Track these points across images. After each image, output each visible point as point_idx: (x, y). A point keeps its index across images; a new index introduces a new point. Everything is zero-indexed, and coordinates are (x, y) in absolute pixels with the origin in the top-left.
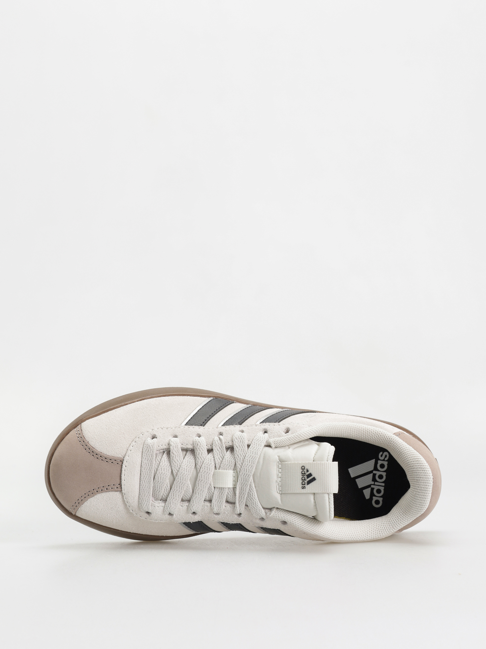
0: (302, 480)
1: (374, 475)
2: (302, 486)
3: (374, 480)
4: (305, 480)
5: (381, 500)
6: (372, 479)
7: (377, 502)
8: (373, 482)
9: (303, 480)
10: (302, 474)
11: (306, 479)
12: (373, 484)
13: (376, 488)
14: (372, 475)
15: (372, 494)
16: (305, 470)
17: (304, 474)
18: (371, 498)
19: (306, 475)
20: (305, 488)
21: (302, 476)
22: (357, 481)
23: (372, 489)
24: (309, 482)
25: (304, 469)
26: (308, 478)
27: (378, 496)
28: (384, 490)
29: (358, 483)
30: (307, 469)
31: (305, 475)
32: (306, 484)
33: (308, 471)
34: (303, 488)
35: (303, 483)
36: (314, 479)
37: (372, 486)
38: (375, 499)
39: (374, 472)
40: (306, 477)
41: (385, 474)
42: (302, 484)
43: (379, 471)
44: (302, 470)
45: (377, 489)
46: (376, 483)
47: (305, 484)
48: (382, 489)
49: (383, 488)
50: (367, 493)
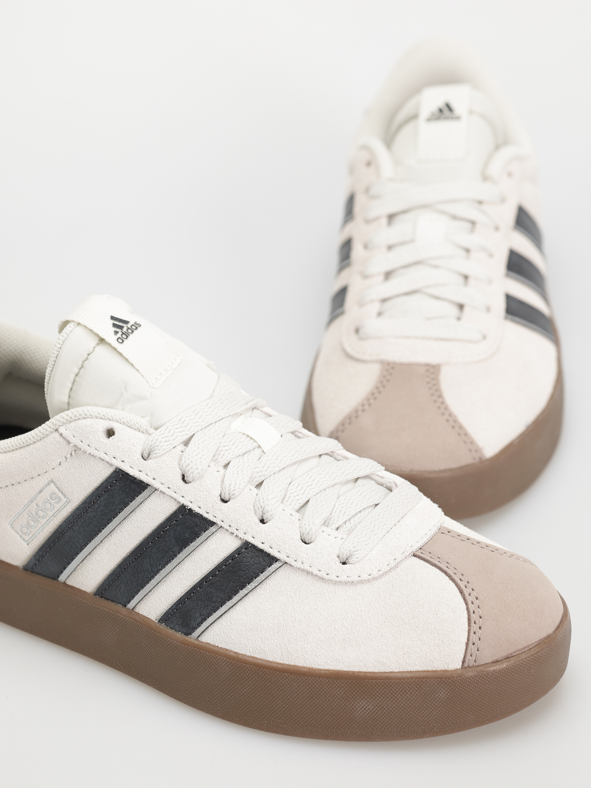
2: (139, 327)
4: (129, 329)
9: (131, 330)
10: (127, 337)
11: (126, 328)
19: (121, 331)
20: (136, 322)
21: (129, 335)
24: (125, 322)
25: (120, 338)
30: (116, 335)
31: (125, 332)
32: (130, 324)
33: (117, 332)
35: (133, 328)
36: (113, 319)
42: (136, 328)
44: (124, 340)
47: (133, 325)
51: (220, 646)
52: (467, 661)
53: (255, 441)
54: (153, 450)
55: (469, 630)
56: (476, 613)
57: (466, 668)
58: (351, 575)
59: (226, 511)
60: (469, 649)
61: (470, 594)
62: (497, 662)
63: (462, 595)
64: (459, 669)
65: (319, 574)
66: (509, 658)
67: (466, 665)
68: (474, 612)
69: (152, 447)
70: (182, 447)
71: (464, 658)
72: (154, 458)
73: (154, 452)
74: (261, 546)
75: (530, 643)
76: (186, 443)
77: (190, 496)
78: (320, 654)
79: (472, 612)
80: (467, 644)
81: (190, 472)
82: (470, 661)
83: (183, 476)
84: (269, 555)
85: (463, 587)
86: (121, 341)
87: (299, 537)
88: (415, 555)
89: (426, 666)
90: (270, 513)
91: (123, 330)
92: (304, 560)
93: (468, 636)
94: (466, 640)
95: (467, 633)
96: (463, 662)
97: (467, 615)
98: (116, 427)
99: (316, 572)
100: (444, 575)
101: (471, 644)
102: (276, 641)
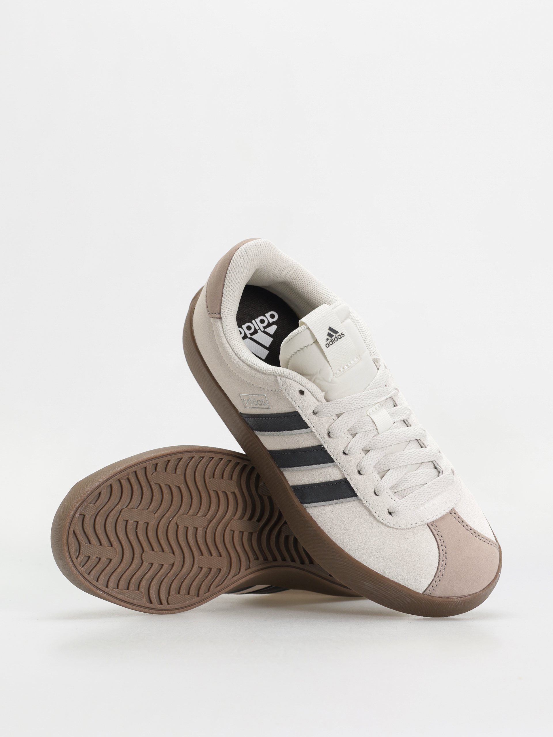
0: (338, 340)
1: (252, 334)
2: (343, 336)
3: (256, 332)
4: (336, 337)
5: (268, 315)
6: (257, 334)
7: (272, 316)
8: (258, 331)
9: (337, 338)
10: (333, 343)
11: (334, 337)
12: (260, 330)
13: (261, 326)
14: (253, 337)
15: (269, 325)
16: (328, 342)
17: (331, 341)
18: (273, 323)
19: (331, 338)
20: (343, 333)
21: (335, 342)
22: (269, 345)
23: (265, 328)
24: (336, 332)
25: (328, 344)
26: (333, 336)
27: (267, 319)
28: (257, 318)
29: (269, 344)
30: (326, 341)
31: (333, 340)
32: (338, 334)
33: (328, 339)
34: (343, 335)
35: (339, 337)
36: (330, 329)
37: (263, 329)
38: (271, 320)
39: (249, 336)
40: (333, 338)
41: (244, 325)
42: (341, 337)
43: (245, 333)
44: (330, 345)
45: (261, 324)
46: (257, 328)
47: (340, 335)
48: (258, 320)
49: (256, 320)
50: (272, 330)
51: (314, 519)
52: (426, 592)
53: (376, 425)
54: (319, 412)
55: (433, 579)
56: (441, 572)
57: (424, 594)
58: (390, 523)
59: (343, 460)
60: (429, 588)
61: (443, 560)
62: (442, 598)
63: (439, 560)
64: (421, 594)
65: (375, 514)
66: (449, 598)
67: (425, 593)
68: (440, 571)
69: (319, 411)
70: (335, 417)
71: (425, 590)
72: (318, 417)
73: (319, 414)
74: (352, 486)
75: (463, 595)
76: (338, 416)
77: (328, 444)
78: (358, 553)
79: (439, 571)
80: (429, 585)
81: (332, 434)
82: (428, 592)
83: (329, 433)
84: (354, 491)
85: (441, 555)
86: (327, 346)
87: (373, 491)
88: (427, 525)
89: (406, 585)
90: (364, 472)
91: (332, 338)
92: (370, 504)
93: (432, 582)
94: (430, 583)
95: (432, 580)
96: (424, 592)
97: (436, 571)
98: (306, 391)
99: (373, 512)
100: (436, 543)
101: (431, 586)
102: (340, 534)
